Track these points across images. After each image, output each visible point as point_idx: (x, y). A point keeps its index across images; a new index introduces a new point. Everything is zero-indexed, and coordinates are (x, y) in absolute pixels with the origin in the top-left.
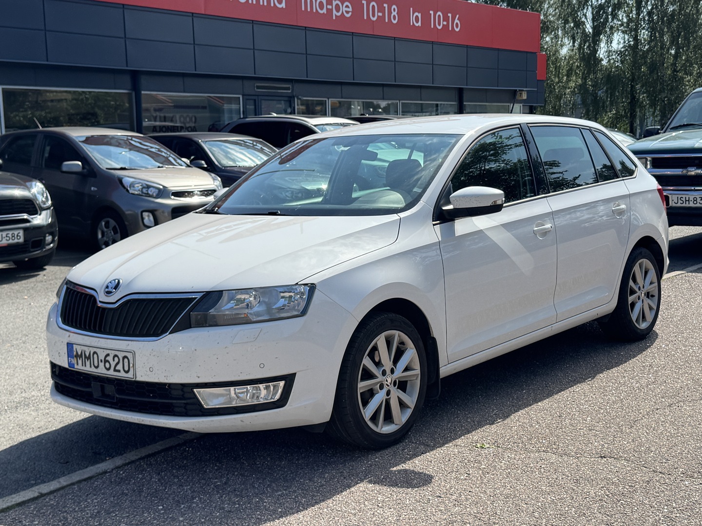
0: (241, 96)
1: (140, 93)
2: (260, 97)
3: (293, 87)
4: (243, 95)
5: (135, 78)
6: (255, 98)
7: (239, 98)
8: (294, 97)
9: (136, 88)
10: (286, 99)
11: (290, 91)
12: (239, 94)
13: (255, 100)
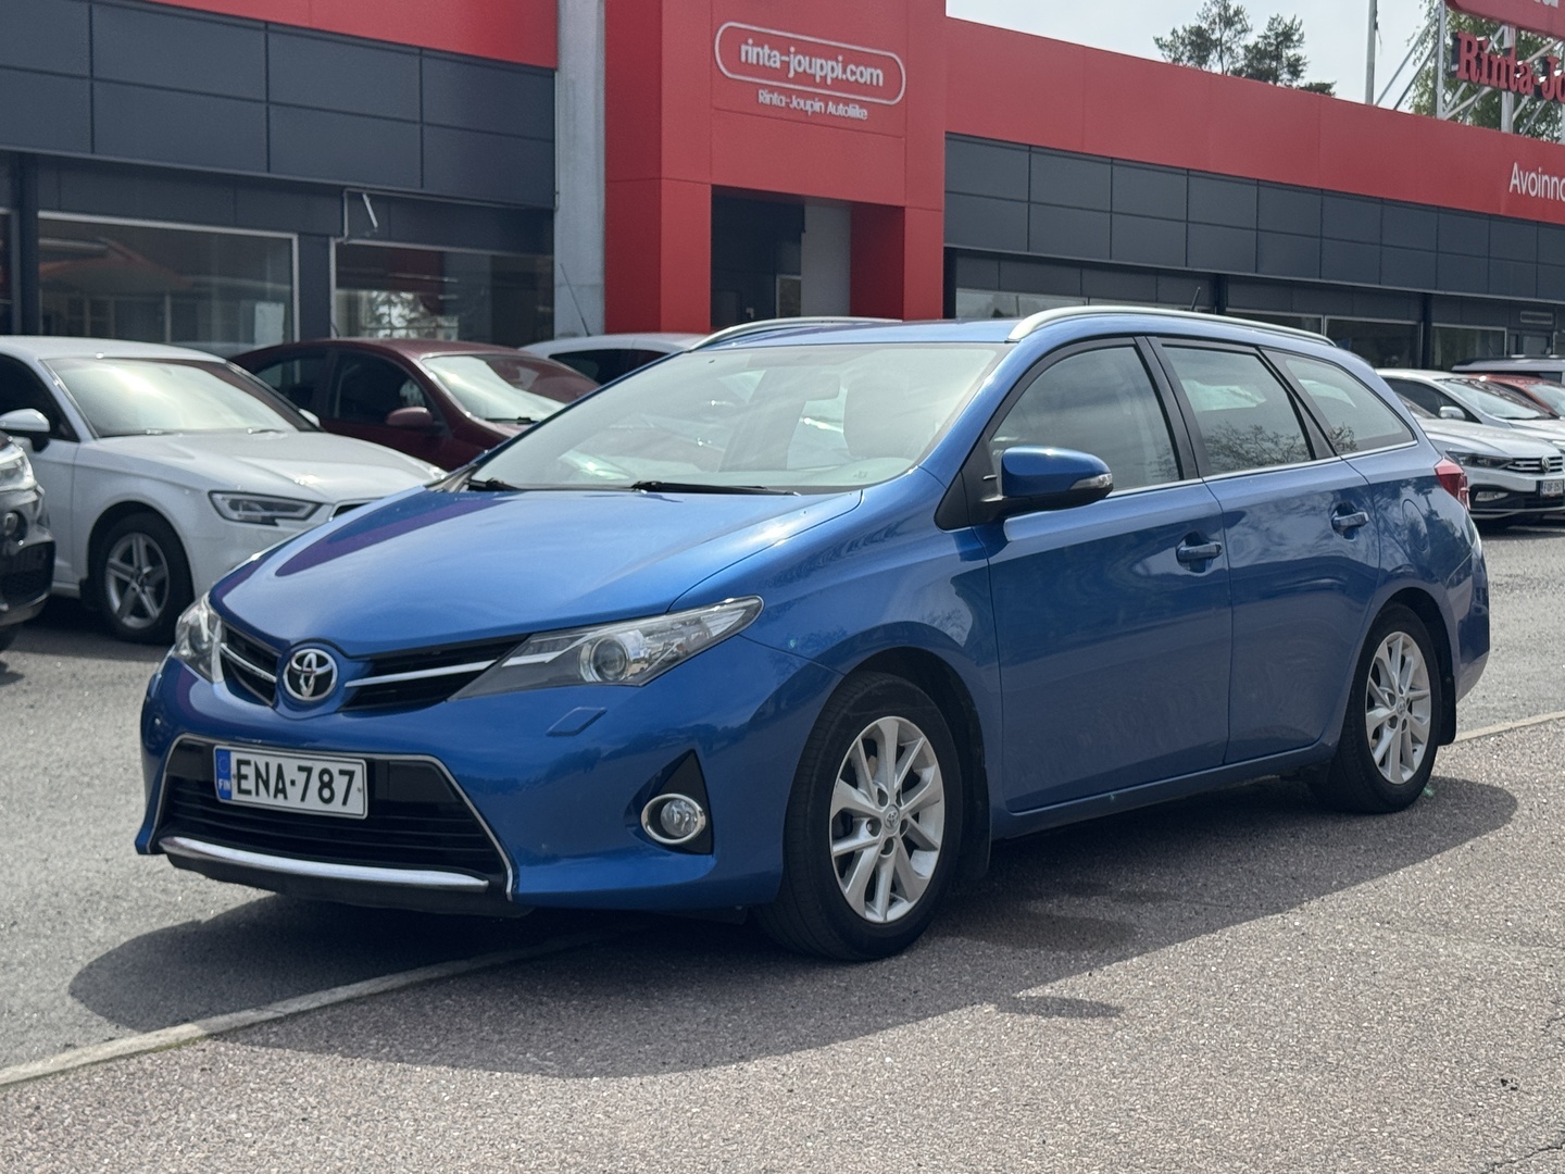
0: (1505, 329)
1: (1430, 323)
2: (1524, 332)
3: (1555, 315)
4: (1509, 328)
5: (1426, 299)
6: (1517, 332)
7: (1503, 332)
8: (1552, 332)
9: (1426, 318)
10: (1545, 334)
11: (1550, 323)
12: (1503, 326)
13: (1517, 336)
